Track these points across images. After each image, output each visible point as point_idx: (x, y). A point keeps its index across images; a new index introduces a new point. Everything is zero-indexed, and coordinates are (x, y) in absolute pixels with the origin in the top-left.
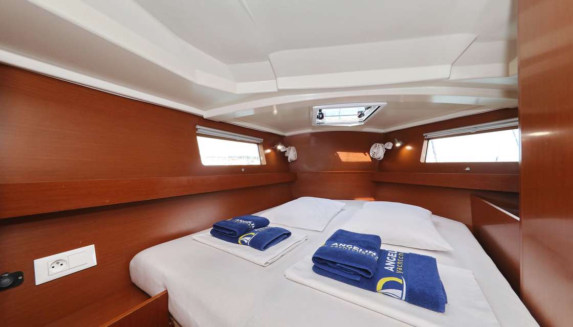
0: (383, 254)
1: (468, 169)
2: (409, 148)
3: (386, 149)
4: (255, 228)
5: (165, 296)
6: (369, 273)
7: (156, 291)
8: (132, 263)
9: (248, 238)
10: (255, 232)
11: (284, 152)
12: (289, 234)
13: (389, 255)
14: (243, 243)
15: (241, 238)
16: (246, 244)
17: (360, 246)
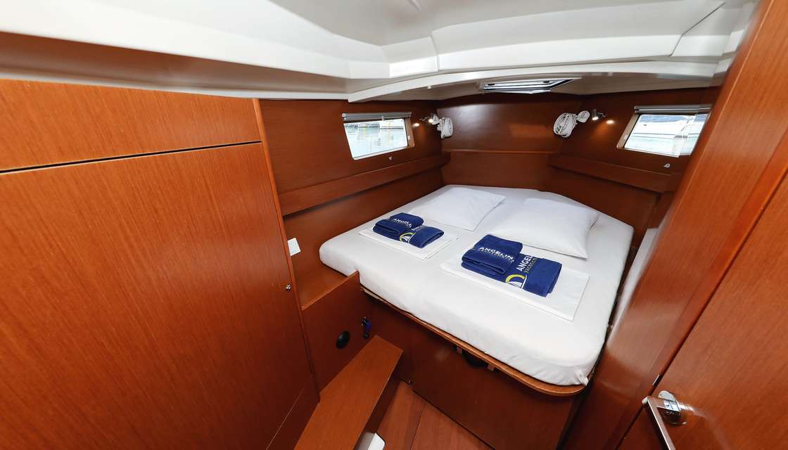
0: (520, 258)
1: (667, 166)
2: (610, 122)
3: (577, 121)
4: (412, 227)
5: (357, 274)
6: (503, 271)
7: (349, 272)
8: (321, 250)
9: (408, 237)
10: (413, 232)
11: (436, 125)
12: (442, 233)
13: (525, 259)
14: (404, 240)
15: (401, 237)
16: (407, 242)
17: (502, 251)
